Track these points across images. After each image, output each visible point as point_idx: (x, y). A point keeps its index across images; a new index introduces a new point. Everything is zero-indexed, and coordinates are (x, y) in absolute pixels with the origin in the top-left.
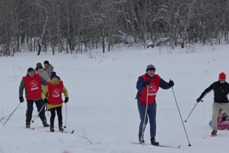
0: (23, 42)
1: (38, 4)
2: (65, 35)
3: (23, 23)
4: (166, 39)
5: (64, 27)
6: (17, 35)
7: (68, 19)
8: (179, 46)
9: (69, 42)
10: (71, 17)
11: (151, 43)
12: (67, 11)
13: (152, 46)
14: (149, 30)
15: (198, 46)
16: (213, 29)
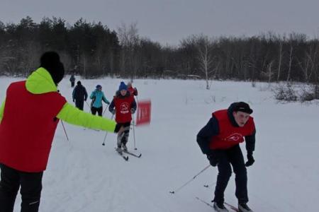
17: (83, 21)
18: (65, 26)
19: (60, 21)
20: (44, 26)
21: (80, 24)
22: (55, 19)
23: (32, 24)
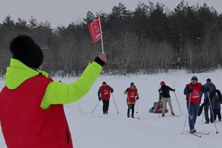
0: (56, 72)
1: (62, 56)
2: (75, 69)
3: (56, 64)
4: (117, 72)
5: (74, 66)
6: (54, 70)
7: (76, 63)
8: (123, 75)
9: (76, 72)
10: (77, 62)
11: (111, 73)
12: (75, 59)
13: (112, 75)
14: (111, 68)
15: (131, 75)
16: (137, 68)
17: (185, 4)
18: (164, 12)
19: (158, 6)
20: (140, 12)
21: (181, 8)
22: (152, 4)
23: (125, 12)
